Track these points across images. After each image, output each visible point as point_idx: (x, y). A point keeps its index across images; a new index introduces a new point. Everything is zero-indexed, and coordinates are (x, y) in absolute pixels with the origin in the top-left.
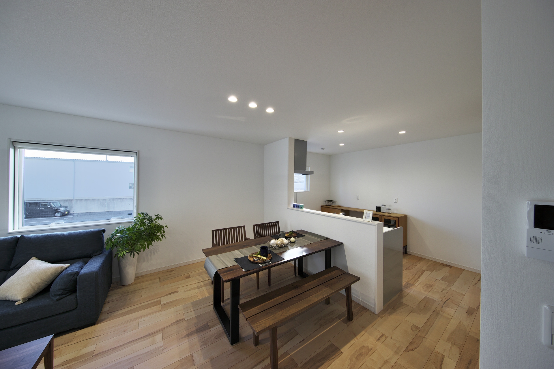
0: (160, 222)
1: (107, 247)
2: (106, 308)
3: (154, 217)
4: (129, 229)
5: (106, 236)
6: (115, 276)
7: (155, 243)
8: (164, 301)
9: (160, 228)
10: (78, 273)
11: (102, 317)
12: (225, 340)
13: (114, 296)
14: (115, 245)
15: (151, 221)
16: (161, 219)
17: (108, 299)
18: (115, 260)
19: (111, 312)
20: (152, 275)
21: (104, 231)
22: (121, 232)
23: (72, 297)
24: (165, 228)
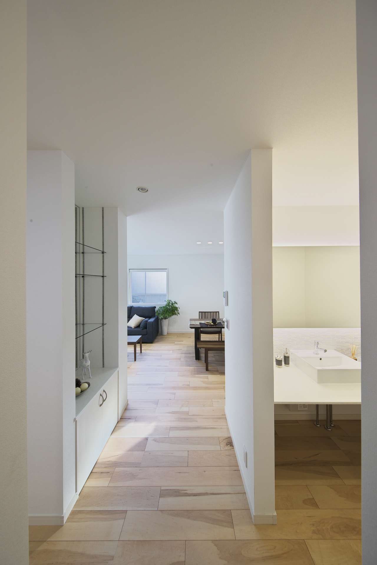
0: (176, 305)
1: (156, 314)
2: (156, 340)
3: (174, 302)
4: (164, 307)
5: (156, 309)
6: (160, 331)
7: (174, 317)
8: (176, 343)
9: (176, 309)
10: (147, 321)
11: (155, 342)
12: (195, 358)
13: (159, 337)
14: (159, 314)
15: (172, 304)
16: (177, 304)
17: (157, 338)
18: (159, 320)
19: (157, 342)
20: (174, 334)
21: (155, 307)
22: (161, 308)
23: (146, 330)
24: (178, 309)
